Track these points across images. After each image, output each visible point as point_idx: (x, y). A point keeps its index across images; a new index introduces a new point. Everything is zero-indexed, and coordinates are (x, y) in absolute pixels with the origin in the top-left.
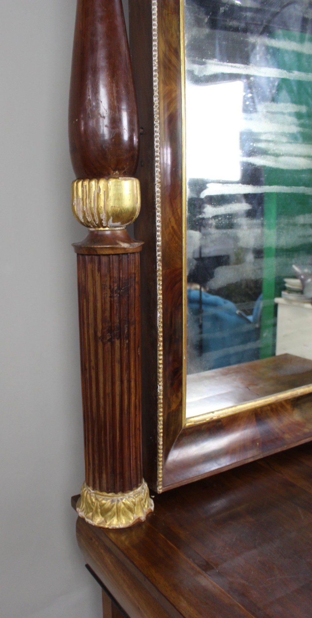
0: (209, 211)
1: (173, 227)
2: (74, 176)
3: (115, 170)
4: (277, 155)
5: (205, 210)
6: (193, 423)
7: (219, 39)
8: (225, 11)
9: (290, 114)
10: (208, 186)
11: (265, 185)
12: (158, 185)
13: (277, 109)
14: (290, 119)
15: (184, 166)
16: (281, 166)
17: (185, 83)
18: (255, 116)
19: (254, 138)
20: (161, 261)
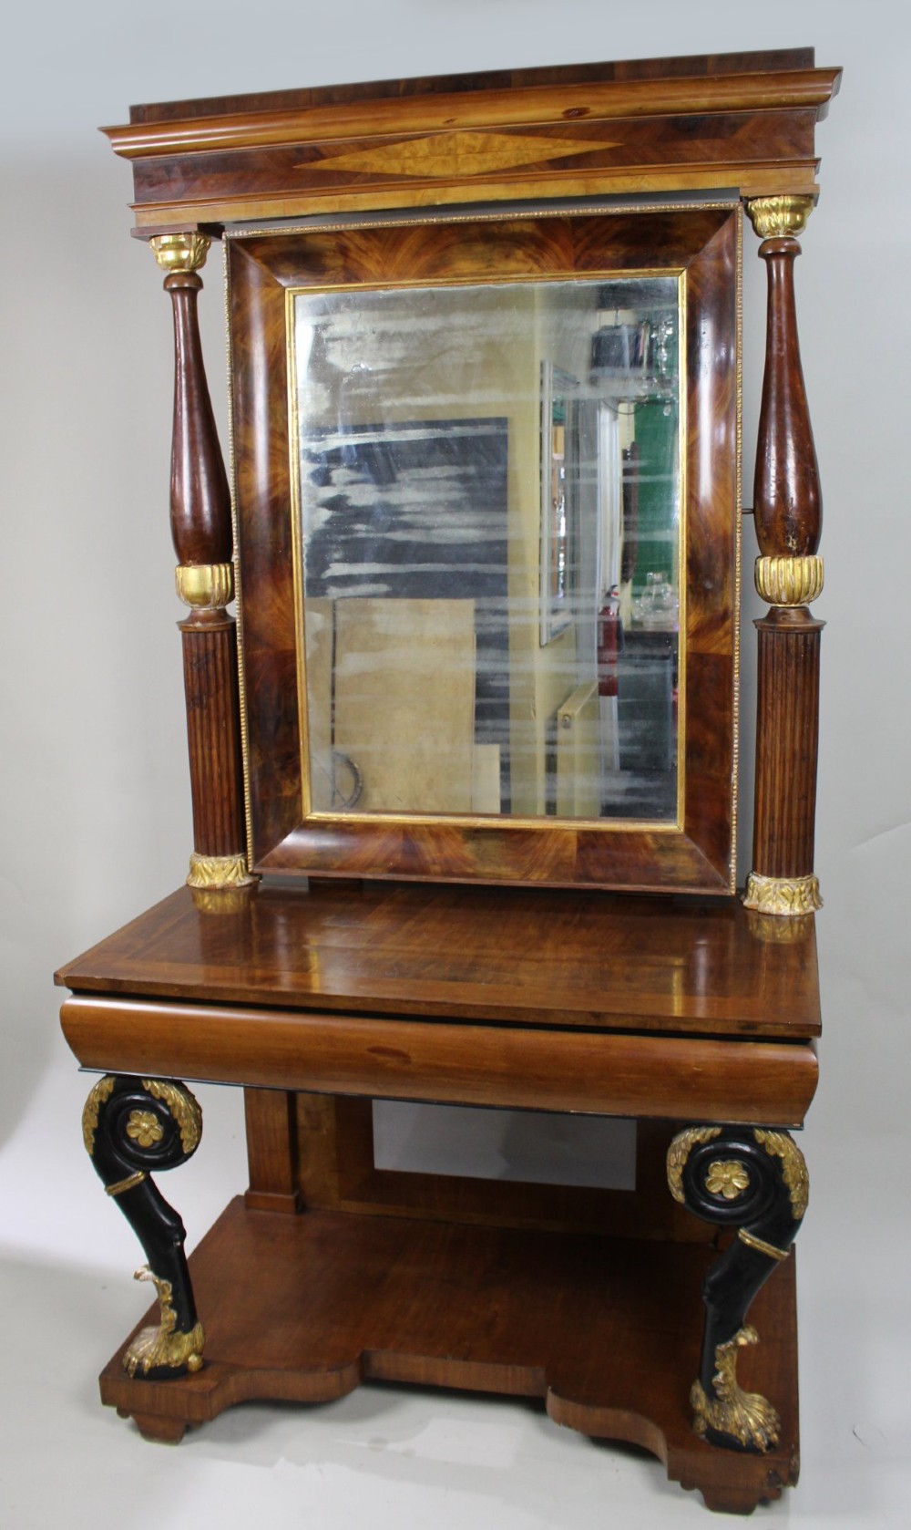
0: (334, 592)
1: (279, 609)
2: (176, 561)
3: (189, 559)
4: (429, 528)
5: (328, 591)
6: (315, 818)
7: (342, 411)
8: (350, 381)
9: (448, 478)
10: (331, 565)
11: (412, 562)
12: (236, 571)
13: (428, 476)
14: (449, 484)
15: (296, 547)
16: (436, 540)
17: (299, 463)
18: (394, 486)
19: (393, 510)
20: (241, 641)
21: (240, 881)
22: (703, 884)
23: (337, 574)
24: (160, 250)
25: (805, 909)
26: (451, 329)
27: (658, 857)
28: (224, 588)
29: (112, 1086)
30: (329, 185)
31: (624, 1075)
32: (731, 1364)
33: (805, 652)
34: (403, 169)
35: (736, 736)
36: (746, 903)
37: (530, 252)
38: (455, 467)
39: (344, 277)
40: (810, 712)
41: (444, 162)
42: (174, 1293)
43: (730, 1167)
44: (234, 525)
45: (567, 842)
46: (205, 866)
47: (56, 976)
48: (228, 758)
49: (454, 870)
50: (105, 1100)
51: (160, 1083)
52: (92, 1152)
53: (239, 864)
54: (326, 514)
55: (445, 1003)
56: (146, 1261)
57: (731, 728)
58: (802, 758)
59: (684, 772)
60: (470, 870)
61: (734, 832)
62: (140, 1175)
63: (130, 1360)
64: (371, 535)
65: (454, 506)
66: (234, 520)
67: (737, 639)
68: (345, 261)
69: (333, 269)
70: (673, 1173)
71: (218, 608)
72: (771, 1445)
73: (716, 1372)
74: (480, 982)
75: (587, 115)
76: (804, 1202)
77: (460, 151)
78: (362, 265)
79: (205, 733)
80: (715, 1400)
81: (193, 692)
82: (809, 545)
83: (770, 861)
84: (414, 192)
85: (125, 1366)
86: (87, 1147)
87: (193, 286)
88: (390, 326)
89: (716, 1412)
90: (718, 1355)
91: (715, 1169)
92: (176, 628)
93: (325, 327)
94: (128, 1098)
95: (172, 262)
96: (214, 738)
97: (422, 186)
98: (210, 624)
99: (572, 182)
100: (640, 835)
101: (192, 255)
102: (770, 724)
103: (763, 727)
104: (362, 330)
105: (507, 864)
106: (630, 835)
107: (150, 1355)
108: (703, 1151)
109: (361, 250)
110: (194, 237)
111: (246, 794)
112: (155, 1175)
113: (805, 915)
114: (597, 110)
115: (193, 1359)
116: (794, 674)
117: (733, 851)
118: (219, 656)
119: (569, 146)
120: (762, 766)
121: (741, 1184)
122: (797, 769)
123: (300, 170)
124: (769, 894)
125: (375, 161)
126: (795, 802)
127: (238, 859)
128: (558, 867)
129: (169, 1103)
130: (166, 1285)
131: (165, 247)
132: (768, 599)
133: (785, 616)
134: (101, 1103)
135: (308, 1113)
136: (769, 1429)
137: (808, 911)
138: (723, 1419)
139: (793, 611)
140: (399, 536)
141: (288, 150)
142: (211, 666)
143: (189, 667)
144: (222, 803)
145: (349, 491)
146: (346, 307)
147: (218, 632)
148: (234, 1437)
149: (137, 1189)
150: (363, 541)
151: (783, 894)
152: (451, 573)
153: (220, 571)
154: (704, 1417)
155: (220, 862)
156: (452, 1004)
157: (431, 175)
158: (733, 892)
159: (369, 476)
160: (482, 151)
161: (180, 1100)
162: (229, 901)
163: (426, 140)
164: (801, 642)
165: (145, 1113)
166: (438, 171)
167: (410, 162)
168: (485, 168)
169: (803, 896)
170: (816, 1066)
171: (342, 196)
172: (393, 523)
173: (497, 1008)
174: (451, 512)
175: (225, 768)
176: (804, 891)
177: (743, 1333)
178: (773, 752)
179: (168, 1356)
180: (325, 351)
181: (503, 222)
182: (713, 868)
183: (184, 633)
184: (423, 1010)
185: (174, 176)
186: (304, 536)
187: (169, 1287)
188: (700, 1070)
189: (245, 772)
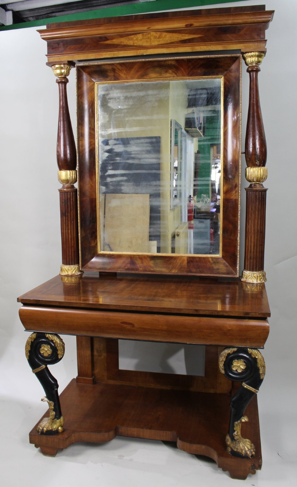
0: (109, 180)
1: (91, 185)
3: (62, 169)
4: (140, 159)
5: (107, 179)
6: (102, 253)
7: (113, 121)
8: (115, 112)
9: (147, 143)
10: (108, 171)
11: (134, 170)
12: (77, 172)
13: (140, 142)
14: (146, 145)
15: (97, 165)
16: (142, 163)
17: (98, 138)
18: (129, 145)
19: (129, 153)
20: (79, 195)
21: (77, 273)
22: (228, 274)
23: (110, 174)
24: (55, 69)
25: (261, 281)
26: (148, 95)
27: (213, 265)
28: (74, 178)
29: (35, 336)
30: (110, 49)
31: (206, 331)
32: (239, 429)
33: (262, 198)
34: (134, 43)
35: (239, 225)
36: (242, 280)
37: (174, 70)
38: (149, 139)
39: (114, 79)
40: (263, 217)
41: (147, 41)
42: (54, 406)
43: (240, 361)
44: (77, 157)
45: (184, 260)
46: (66, 268)
47: (18, 299)
48: (74, 233)
49: (147, 270)
50: (33, 341)
51: (51, 335)
52: (28, 358)
53: (77, 268)
54: (107, 154)
55: (147, 307)
56: (45, 395)
57: (237, 222)
58: (261, 232)
59: (222, 237)
60: (152, 269)
61: (238, 256)
62: (44, 366)
63: (39, 428)
64: (121, 161)
65: (148, 152)
66: (77, 156)
67: (239, 193)
68: (114, 73)
69: (110, 76)
70: (221, 364)
71: (71, 184)
72: (252, 456)
73: (234, 431)
74: (157, 301)
75: (193, 26)
76: (264, 373)
77: (152, 38)
78: (120, 75)
79: (66, 225)
80: (234, 441)
81: (63, 211)
82: (263, 163)
83: (250, 266)
84: (137, 51)
85: (38, 430)
86: (27, 357)
87: (66, 81)
88: (129, 95)
89: (234, 445)
90: (235, 425)
91: (235, 362)
92: (58, 191)
93: (108, 94)
94: (41, 340)
95: (59, 73)
96: (69, 226)
97: (140, 49)
98: (69, 189)
99: (188, 47)
100: (208, 258)
101: (65, 71)
102: (250, 221)
103: (248, 223)
104: (119, 95)
105: (164, 268)
106: (204, 258)
107: (46, 427)
108: (231, 356)
109: (120, 70)
110: (66, 65)
111: (79, 245)
112: (49, 366)
113: (261, 283)
114: (196, 24)
115: (60, 428)
116: (258, 204)
117: (238, 263)
118: (72, 200)
119: (187, 36)
120: (247, 235)
121: (243, 367)
122: (259, 235)
123: (101, 44)
124: (250, 277)
125: (124, 41)
126: (258, 247)
127: (76, 266)
128: (181, 268)
129: (54, 342)
130: (52, 403)
131: (57, 69)
132: (250, 181)
133: (255, 186)
134: (31, 342)
135: (97, 351)
136: (252, 450)
137: (262, 282)
138: (236, 447)
139: (257, 185)
140: (130, 161)
141: (96, 37)
142: (69, 203)
143: (62, 204)
144: (72, 247)
145: (114, 147)
146: (115, 88)
147: (71, 192)
148: (73, 455)
149: (43, 371)
150: (119, 163)
151: (254, 277)
152: (147, 173)
153: (72, 172)
154: (230, 447)
155: (70, 267)
156: (148, 307)
157: (142, 45)
158: (238, 276)
159: (121, 142)
160: (159, 38)
161: (58, 341)
162: (73, 280)
163: (141, 34)
164: (260, 195)
165: (46, 345)
166: (145, 44)
167: (136, 41)
168: (160, 43)
169: (261, 277)
170: (269, 327)
171: (114, 52)
172: (128, 157)
173: (163, 308)
174: (147, 154)
175: (73, 236)
176: (261, 276)
177: (243, 418)
178: (251, 230)
179: (52, 427)
180: (107, 102)
181: (166, 61)
182: (231, 269)
183: (60, 192)
184: (139, 309)
185: (60, 46)
186: (100, 162)
187: (53, 404)
188: (230, 328)
189: (79, 237)
